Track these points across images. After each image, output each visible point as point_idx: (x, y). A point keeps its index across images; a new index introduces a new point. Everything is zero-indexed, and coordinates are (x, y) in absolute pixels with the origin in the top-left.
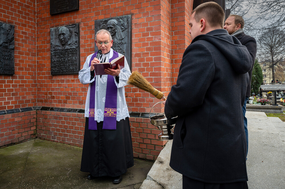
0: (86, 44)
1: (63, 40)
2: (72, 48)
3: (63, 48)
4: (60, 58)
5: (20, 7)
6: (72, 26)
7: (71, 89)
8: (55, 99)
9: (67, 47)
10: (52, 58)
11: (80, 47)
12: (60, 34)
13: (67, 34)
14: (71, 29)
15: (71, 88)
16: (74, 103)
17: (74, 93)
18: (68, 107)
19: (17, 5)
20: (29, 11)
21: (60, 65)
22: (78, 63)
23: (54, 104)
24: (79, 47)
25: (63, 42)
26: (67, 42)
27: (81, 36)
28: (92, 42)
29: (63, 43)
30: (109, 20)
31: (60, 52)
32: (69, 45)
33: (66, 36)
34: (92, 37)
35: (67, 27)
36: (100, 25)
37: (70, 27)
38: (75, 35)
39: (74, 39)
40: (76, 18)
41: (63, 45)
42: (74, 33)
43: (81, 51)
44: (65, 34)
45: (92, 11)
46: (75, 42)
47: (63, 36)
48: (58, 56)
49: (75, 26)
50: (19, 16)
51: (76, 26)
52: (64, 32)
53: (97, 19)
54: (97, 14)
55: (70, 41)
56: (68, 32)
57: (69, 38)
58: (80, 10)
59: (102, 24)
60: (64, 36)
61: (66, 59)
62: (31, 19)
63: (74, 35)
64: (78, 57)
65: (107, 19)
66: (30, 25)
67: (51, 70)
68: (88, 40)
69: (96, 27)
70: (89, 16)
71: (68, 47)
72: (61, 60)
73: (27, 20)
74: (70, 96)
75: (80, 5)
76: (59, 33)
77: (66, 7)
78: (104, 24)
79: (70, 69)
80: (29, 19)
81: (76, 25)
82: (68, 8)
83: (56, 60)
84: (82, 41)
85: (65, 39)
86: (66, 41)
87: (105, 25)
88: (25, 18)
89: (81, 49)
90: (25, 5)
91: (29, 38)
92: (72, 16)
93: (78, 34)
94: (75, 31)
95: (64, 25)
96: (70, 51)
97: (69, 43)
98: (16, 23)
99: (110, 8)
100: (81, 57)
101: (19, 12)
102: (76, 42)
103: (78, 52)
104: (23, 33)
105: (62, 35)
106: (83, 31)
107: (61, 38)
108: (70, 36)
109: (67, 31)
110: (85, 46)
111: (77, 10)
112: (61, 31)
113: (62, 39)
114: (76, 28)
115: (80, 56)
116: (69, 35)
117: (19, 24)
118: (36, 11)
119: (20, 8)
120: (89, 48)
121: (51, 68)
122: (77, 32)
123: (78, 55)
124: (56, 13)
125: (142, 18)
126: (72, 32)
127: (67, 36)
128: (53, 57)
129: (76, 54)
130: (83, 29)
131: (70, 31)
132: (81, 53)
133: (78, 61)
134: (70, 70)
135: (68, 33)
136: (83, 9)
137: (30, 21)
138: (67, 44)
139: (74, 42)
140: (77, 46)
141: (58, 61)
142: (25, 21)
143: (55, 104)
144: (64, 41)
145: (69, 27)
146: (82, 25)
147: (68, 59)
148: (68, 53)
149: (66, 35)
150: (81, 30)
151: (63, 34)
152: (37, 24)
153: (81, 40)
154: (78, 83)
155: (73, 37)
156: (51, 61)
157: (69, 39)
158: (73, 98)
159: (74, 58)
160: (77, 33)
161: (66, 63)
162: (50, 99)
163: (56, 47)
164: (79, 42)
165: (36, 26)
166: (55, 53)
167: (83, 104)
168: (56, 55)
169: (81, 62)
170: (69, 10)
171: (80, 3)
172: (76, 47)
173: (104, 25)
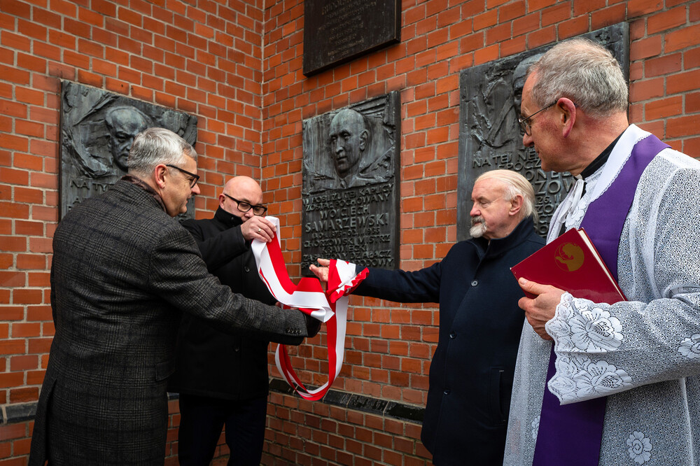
0: (424, 164)
1: (342, 154)
2: (372, 181)
3: (343, 183)
4: (332, 218)
5: (217, 57)
6: (373, 105)
7: (367, 328)
8: (312, 359)
9: (356, 179)
10: (304, 221)
11: (402, 178)
12: (335, 136)
13: (357, 133)
14: (372, 115)
15: (365, 325)
16: (376, 378)
17: (374, 343)
18: (354, 390)
19: (207, 52)
20: (241, 70)
21: (331, 241)
22: (392, 234)
23: (309, 375)
24: (396, 178)
25: (343, 162)
26: (356, 162)
27: (404, 137)
28: (449, 156)
29: (342, 167)
30: (524, 58)
31: (333, 199)
32: (363, 171)
33: (352, 141)
34: (447, 136)
35: (358, 109)
36: (481, 86)
37: (368, 106)
38: (386, 135)
39: (381, 149)
40: (389, 73)
41: (343, 173)
42: (380, 129)
43: (404, 191)
44: (349, 135)
45: (449, 39)
46: (385, 160)
47: (343, 141)
48: (326, 212)
49: (384, 101)
50: (211, 87)
51: (388, 100)
52: (348, 128)
53: (468, 63)
54: (471, 45)
55: (366, 157)
56: (359, 125)
57: (362, 148)
58: (404, 43)
59: (492, 80)
60: (346, 140)
61: (352, 222)
62: (248, 98)
63: (381, 135)
64: (394, 214)
65: (512, 57)
66: (244, 115)
67: (303, 258)
68: (432, 150)
69: (464, 97)
70: (437, 57)
71: (358, 178)
72: (335, 225)
73: (236, 100)
74: (363, 353)
75: (404, 24)
76: (332, 133)
77: (354, 41)
78: (501, 80)
79: (365, 257)
80: (242, 96)
81: (387, 97)
82: (362, 40)
83: (319, 226)
84: (409, 155)
85: (351, 150)
86: (352, 160)
87: (505, 83)
88: (229, 93)
89: (404, 182)
90: (231, 52)
91: (239, 156)
92: (375, 70)
93: (394, 129)
94: (385, 120)
95: (346, 103)
96: (367, 194)
97: (362, 165)
98: (203, 110)
99: (528, 11)
100: (403, 214)
101: (213, 74)
102: (388, 159)
103: (393, 195)
104: (223, 140)
105: (339, 139)
106: (414, 119)
107: (337, 150)
108: (368, 141)
109: (358, 122)
110: (419, 171)
111: (394, 43)
112: (338, 125)
113: (341, 151)
114: (389, 108)
115: (402, 210)
116: (365, 136)
117: (210, 113)
118: (262, 71)
119: (217, 63)
120: (436, 177)
121: (302, 254)
122: (393, 123)
123: (393, 208)
124: (322, 65)
125: (688, 24)
126: (374, 125)
127: (357, 140)
128: (310, 215)
129: (387, 201)
130: (412, 110)
131: (366, 121)
132: (402, 198)
133: (392, 229)
134: (362, 262)
135: (362, 128)
136: (417, 37)
137: (245, 104)
138: (355, 168)
139: (380, 160)
140: (390, 172)
141: (324, 230)
142: (230, 103)
143: (312, 373)
144: (344, 160)
145: (363, 108)
146: (410, 97)
147: (358, 221)
148: (359, 199)
149: (354, 137)
150: (405, 113)
151: (344, 135)
152: (265, 112)
153: (404, 150)
154: (390, 309)
155: (375, 143)
156: (304, 228)
157: (362, 151)
158: (373, 361)
159: (378, 216)
160: (392, 127)
161: (352, 235)
162: (298, 357)
163: (320, 182)
164: (395, 160)
165: (261, 120)
166: (315, 201)
167: (407, 386)
168: (318, 210)
169: (402, 232)
170: (366, 49)
171: (404, 18)
172: (386, 177)
173: (500, 84)
